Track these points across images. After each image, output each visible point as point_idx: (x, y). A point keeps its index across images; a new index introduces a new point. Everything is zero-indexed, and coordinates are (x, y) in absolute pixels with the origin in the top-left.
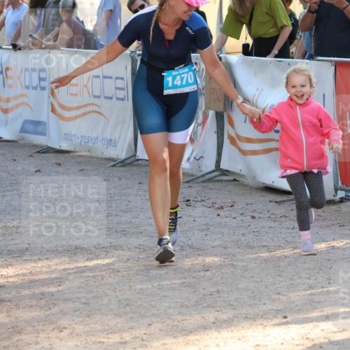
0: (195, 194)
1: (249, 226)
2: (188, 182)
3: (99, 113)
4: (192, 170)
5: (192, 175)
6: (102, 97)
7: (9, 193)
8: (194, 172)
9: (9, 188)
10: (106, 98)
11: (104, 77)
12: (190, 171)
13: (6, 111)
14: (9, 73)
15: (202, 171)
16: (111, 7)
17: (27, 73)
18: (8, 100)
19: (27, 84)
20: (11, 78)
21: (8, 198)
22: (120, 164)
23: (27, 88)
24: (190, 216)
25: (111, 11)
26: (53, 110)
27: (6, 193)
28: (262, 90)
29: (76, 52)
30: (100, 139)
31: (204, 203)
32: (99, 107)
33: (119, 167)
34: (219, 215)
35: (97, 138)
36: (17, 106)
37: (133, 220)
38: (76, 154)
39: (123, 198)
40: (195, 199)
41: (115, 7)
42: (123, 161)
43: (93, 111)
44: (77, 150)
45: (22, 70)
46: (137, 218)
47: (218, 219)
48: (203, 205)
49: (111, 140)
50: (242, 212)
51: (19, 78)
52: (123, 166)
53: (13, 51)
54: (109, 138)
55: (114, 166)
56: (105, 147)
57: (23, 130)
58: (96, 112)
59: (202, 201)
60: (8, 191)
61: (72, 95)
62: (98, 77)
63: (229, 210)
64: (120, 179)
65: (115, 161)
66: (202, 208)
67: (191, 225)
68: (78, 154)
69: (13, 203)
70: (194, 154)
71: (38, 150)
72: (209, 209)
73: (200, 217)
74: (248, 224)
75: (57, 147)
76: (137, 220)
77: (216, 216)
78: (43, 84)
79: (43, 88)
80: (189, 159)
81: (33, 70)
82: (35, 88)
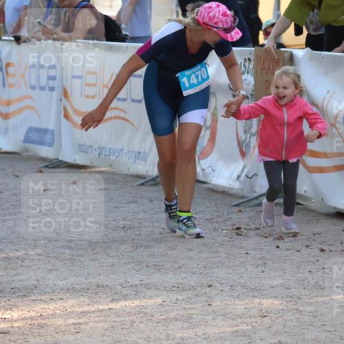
0: (246, 220)
1: (318, 261)
2: (237, 205)
3: (124, 119)
4: (242, 190)
5: (243, 197)
6: (129, 100)
7: (10, 217)
8: (245, 193)
9: (10, 211)
10: (133, 101)
12: (240, 192)
13: (6, 116)
14: (11, 70)
15: (255, 192)
17: (33, 70)
18: (9, 103)
19: (33, 83)
20: (13, 76)
21: (10, 223)
22: (150, 183)
23: (33, 88)
24: (241, 248)
26: (66, 116)
27: (7, 217)
28: (334, 92)
29: (95, 45)
30: (125, 151)
31: (258, 231)
32: (124, 111)
33: (151, 185)
34: (278, 247)
35: (122, 150)
36: (20, 110)
37: (169, 253)
38: (94, 170)
39: (156, 224)
40: (247, 227)
42: (154, 179)
43: (116, 117)
44: (93, 165)
45: (26, 68)
46: (174, 249)
47: (277, 252)
48: (257, 234)
49: (139, 153)
50: (308, 243)
51: (23, 76)
53: (14, 43)
54: (137, 149)
55: (143, 184)
56: (131, 161)
57: (27, 140)
58: (120, 118)
59: (256, 229)
60: (10, 214)
61: (87, 97)
63: (291, 241)
64: (151, 201)
65: (145, 179)
66: (257, 238)
67: (242, 260)
68: (98, 169)
69: (16, 230)
70: (246, 170)
71: (46, 164)
72: (266, 239)
73: (254, 249)
74: (316, 258)
75: (70, 160)
76: (174, 252)
77: (274, 248)
78: (51, 83)
79: (52, 89)
80: (239, 177)
81: (42, 67)
82: (42, 88)
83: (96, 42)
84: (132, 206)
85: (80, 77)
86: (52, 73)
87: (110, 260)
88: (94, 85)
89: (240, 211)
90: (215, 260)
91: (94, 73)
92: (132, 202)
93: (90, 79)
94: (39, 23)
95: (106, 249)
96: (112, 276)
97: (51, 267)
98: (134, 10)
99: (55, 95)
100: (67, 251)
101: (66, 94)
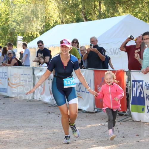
0: (52, 110)
2: (50, 107)
3: (23, 85)
5: (51, 104)
6: (24, 80)
8: (52, 104)
11: (24, 75)
12: (51, 103)
16: (27, 53)
17: (1, 74)
19: (1, 77)
23: (1, 78)
24: (50, 117)
25: (27, 55)
26: (9, 85)
34: (59, 117)
37: (32, 118)
38: (16, 98)
40: (52, 112)
41: (28, 53)
43: (21, 85)
48: (54, 114)
52: (30, 102)
59: (54, 112)
62: (22, 74)
67: (50, 120)
73: (53, 117)
76: (34, 118)
78: (6, 77)
79: (6, 78)
80: (50, 100)
81: (3, 73)
82: (3, 78)
83: (16, 66)
84: (24, 107)
85: (12, 75)
86: (6, 74)
87: (18, 121)
88: (16, 77)
89: (50, 108)
90: (44, 120)
91: (16, 74)
92: (24, 106)
93: (15, 75)
94: (2, 62)
95: (17, 118)
96: (18, 124)
97: (3, 122)
98: (26, 59)
99: (7, 80)
100: (8, 118)
101: (9, 79)
